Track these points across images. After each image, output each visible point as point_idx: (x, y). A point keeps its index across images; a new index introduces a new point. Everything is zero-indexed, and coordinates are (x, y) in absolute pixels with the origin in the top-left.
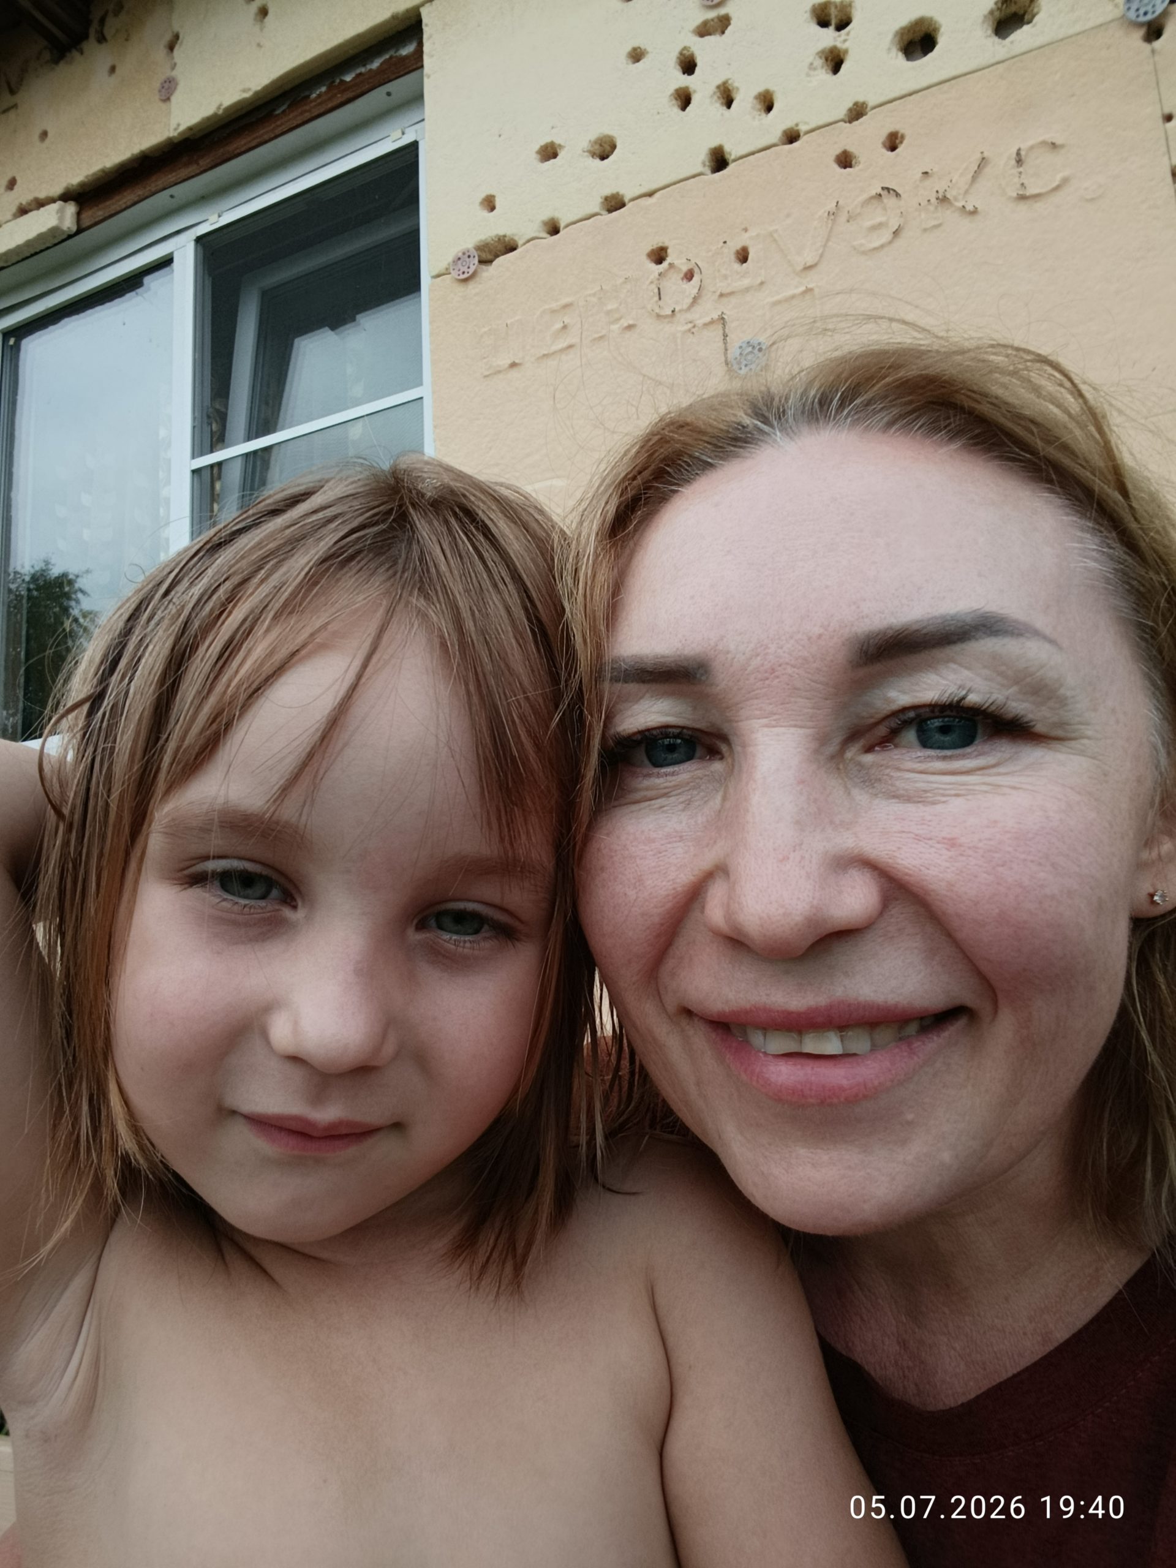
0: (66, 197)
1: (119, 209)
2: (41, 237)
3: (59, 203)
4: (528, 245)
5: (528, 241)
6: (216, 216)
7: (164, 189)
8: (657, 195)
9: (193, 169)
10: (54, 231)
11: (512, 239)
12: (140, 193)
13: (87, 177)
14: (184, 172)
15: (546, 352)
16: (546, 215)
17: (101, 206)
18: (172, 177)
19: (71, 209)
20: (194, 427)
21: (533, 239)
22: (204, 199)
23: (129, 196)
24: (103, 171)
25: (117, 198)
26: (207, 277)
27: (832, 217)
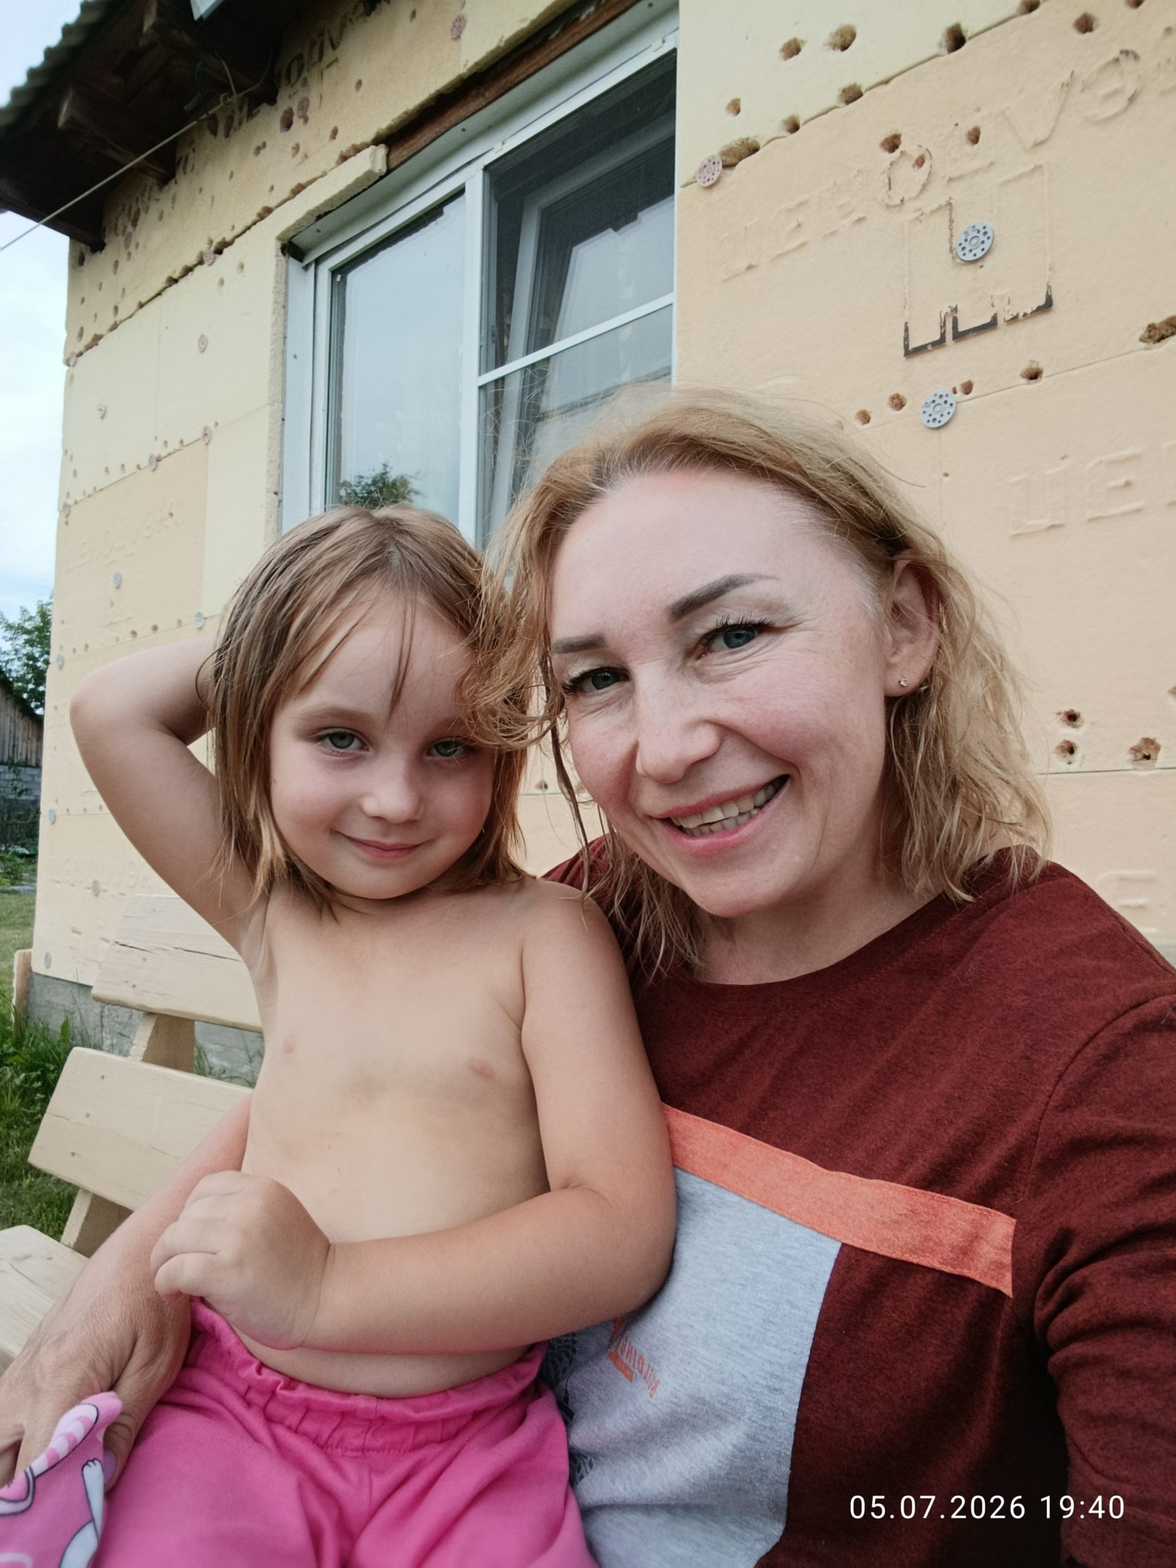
0: (377, 142)
1: (420, 147)
2: (358, 181)
3: (373, 147)
4: (769, 146)
5: (769, 142)
6: (501, 143)
7: (457, 124)
8: (893, 82)
9: (481, 101)
10: (369, 174)
11: (756, 142)
12: (437, 130)
13: (393, 120)
14: (473, 106)
15: (780, 252)
16: (786, 115)
17: (406, 146)
18: (462, 112)
19: (382, 150)
20: (481, 347)
21: (773, 139)
22: (490, 128)
23: (427, 134)
24: (406, 113)
25: (419, 136)
26: (493, 202)
27: (1066, 88)
